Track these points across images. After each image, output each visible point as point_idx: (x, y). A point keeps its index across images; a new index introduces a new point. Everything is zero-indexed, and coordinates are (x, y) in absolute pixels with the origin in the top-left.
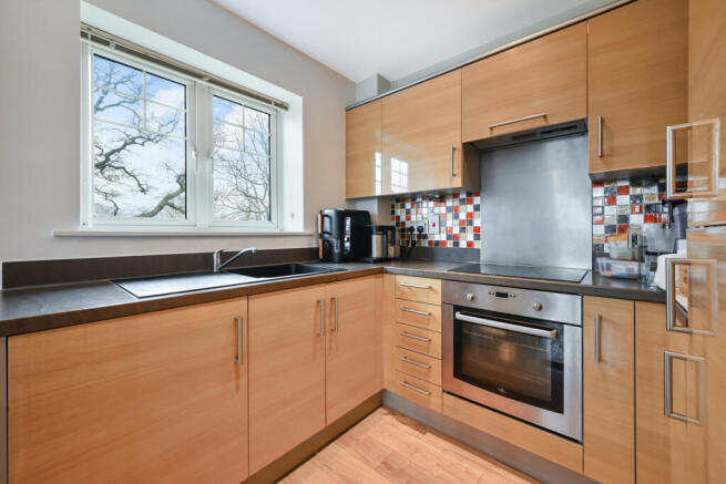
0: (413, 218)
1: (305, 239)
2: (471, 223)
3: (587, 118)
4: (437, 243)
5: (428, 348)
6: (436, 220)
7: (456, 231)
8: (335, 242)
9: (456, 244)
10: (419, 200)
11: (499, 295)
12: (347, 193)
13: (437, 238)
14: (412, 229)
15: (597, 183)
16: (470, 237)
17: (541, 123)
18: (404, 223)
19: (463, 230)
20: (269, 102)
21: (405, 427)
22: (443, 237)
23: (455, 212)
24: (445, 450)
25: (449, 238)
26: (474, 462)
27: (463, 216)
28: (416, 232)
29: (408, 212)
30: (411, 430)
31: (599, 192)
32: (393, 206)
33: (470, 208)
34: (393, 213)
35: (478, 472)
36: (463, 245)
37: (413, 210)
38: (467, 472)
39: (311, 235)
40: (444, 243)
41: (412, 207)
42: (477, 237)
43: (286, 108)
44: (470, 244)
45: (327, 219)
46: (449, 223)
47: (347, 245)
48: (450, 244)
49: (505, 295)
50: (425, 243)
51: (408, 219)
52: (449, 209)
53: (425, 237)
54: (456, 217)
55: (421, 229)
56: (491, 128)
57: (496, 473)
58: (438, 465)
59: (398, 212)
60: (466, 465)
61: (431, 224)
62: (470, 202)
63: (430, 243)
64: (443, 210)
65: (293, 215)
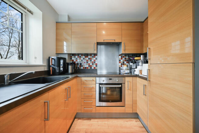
0: (78, 60)
1: (43, 67)
2: (95, 62)
3: (121, 42)
4: (86, 68)
5: (92, 96)
6: (86, 61)
7: (91, 64)
8: (57, 68)
9: (91, 68)
10: (80, 55)
11: (110, 79)
12: (56, 51)
13: (86, 66)
14: (78, 64)
15: (120, 55)
16: (95, 66)
17: (113, 41)
18: (75, 62)
19: (93, 64)
20: (25, 8)
21: (85, 121)
22: (87, 66)
23: (90, 59)
24: (98, 121)
25: (89, 66)
26: (105, 121)
27: (93, 61)
28: (79, 65)
29: (76, 59)
30: (87, 121)
31: (120, 57)
32: (71, 57)
33: (94, 59)
34: (71, 59)
35: (106, 122)
36: (93, 68)
37: (78, 58)
38: (105, 124)
39: (45, 66)
40: (87, 68)
41: (78, 57)
42: (96, 66)
43: (32, 14)
44: (95, 68)
45: (53, 60)
46: (89, 62)
47: (62, 69)
48: (89, 68)
49: (111, 79)
50: (82, 68)
51: (76, 61)
52: (89, 59)
53: (82, 66)
54: (91, 61)
55: (81, 64)
56: (104, 40)
57: (110, 121)
58: (98, 126)
59: (73, 59)
60: (103, 122)
61: (84, 63)
62: (95, 57)
63: (83, 68)
64: (87, 59)
65: (36, 58)
